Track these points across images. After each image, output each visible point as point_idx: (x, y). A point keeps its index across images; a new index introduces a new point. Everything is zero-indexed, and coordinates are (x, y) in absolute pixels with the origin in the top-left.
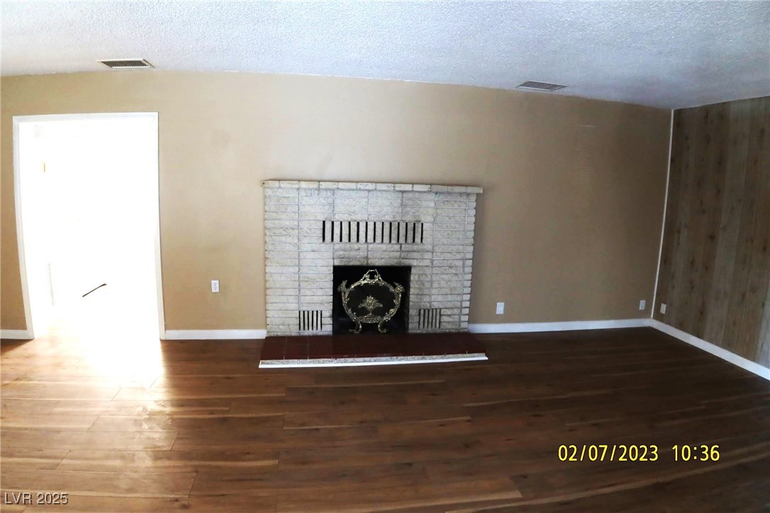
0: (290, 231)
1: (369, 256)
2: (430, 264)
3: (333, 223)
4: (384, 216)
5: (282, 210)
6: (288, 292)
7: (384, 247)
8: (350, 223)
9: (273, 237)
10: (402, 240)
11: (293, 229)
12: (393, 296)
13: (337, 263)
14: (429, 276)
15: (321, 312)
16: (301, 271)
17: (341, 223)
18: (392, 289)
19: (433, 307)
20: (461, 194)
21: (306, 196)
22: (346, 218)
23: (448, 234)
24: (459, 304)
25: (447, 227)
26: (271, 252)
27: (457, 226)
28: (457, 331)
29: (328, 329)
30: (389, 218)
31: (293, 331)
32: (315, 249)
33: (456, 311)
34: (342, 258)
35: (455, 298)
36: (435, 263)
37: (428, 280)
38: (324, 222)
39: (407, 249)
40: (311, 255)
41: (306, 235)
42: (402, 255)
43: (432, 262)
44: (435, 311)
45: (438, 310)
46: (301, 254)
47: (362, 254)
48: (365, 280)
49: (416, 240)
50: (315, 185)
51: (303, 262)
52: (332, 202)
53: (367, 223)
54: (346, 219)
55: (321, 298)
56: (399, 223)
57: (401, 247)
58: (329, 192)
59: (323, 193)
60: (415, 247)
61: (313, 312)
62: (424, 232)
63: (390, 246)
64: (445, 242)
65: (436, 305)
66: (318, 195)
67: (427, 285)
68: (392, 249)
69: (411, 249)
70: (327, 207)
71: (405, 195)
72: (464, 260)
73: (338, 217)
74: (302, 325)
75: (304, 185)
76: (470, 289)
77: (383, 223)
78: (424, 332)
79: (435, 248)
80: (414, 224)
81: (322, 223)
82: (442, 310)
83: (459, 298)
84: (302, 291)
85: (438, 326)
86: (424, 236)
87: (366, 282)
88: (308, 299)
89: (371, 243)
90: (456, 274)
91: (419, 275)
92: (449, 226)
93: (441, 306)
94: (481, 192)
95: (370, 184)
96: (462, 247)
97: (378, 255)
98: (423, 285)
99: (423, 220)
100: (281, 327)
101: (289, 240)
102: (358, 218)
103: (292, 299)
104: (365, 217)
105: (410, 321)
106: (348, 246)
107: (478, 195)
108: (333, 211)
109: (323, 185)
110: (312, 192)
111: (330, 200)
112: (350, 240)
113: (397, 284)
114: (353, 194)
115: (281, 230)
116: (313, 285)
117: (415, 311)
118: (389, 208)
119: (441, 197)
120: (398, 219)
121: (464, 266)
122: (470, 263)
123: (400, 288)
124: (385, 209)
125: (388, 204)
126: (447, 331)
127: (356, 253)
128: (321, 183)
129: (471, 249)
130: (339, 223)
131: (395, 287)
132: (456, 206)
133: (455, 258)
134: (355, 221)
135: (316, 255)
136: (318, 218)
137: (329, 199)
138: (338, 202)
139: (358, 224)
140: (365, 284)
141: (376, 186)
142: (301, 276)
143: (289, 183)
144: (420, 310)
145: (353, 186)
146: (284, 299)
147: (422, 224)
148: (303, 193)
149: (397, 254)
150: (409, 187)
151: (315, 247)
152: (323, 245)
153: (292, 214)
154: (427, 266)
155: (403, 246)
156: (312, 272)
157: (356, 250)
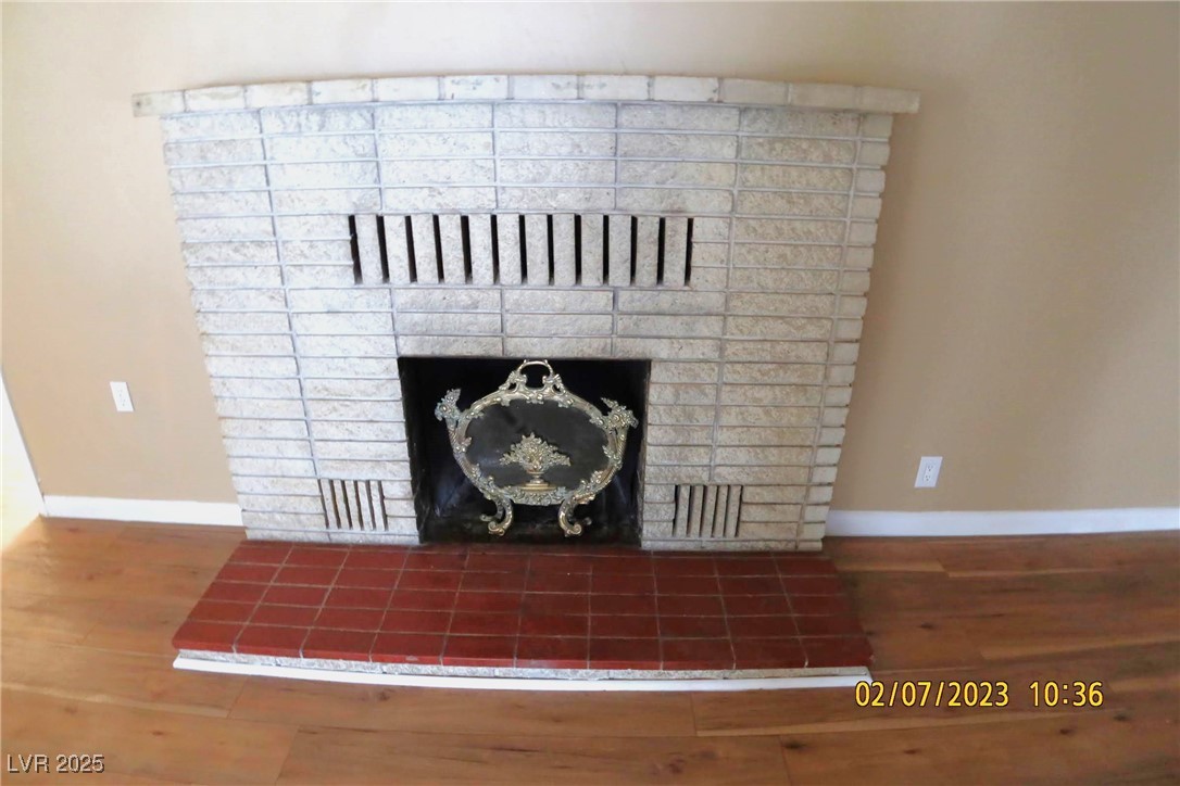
0: (252, 250)
1: (509, 329)
2: (715, 356)
3: (380, 220)
4: (554, 193)
5: (221, 186)
6: (277, 429)
7: (556, 298)
8: (436, 219)
9: (209, 272)
10: (619, 271)
11: (260, 244)
12: (599, 438)
13: (409, 349)
14: (710, 391)
15: (380, 483)
16: (304, 373)
17: (408, 219)
18: (595, 416)
19: (719, 481)
20: (836, 113)
21: (284, 134)
22: (421, 205)
23: (782, 256)
24: (802, 477)
25: (779, 231)
26: (211, 316)
27: (812, 227)
28: (791, 546)
29: (404, 528)
30: (567, 202)
31: (311, 529)
32: (337, 306)
33: (791, 494)
34: (423, 334)
35: (793, 456)
36: (730, 350)
37: (706, 401)
38: (352, 219)
39: (637, 306)
40: (324, 324)
41: (302, 261)
42: (620, 326)
43: (721, 350)
44: (724, 491)
45: (735, 492)
46: (295, 321)
47: (486, 321)
48: (513, 391)
49: (667, 275)
50: (298, 96)
51: (306, 346)
52: (369, 149)
53: (494, 219)
54: (422, 207)
55: (374, 447)
56: (606, 219)
57: (614, 299)
58: (354, 115)
59: (338, 121)
60: (664, 300)
61: (356, 483)
62: (696, 249)
63: (576, 295)
64: (771, 284)
65: (727, 475)
66: (322, 127)
67: (703, 418)
68: (586, 305)
69: (649, 308)
70: (355, 168)
71: (625, 117)
72: (830, 342)
73: (395, 206)
74: (331, 515)
75: (260, 96)
76: (842, 432)
77: (550, 218)
78: (690, 547)
79: (735, 302)
80: (662, 222)
81: (346, 222)
82: (748, 492)
83: (805, 457)
84: (317, 428)
85: (731, 530)
86: (695, 261)
87: (516, 394)
88: (337, 450)
89: (512, 287)
90: (802, 387)
91: (677, 387)
92: (785, 227)
93: (744, 479)
94: (914, 107)
95: (488, 81)
96: (827, 300)
97: (540, 324)
98: (690, 417)
99: (693, 206)
100: (278, 517)
101: (253, 278)
102: (465, 201)
103: (292, 449)
104: (487, 200)
105: (646, 516)
106: (437, 295)
107: (898, 118)
108: (378, 179)
109: (325, 92)
110: (303, 117)
111: (364, 144)
112: (441, 275)
113: (610, 404)
114: (440, 118)
115: (227, 250)
116: (342, 410)
117: (662, 491)
118: (570, 165)
119: (760, 124)
120: (605, 204)
121: (828, 364)
122: (850, 352)
123: (621, 417)
124: (556, 168)
125: (565, 150)
126: (761, 546)
127: (465, 318)
128: (317, 86)
129: (858, 307)
130: (402, 220)
131: (605, 411)
132: (815, 156)
133: (798, 335)
134: (454, 212)
135: (341, 324)
136: (333, 207)
137: (362, 141)
138: (389, 148)
139: (465, 221)
140: (512, 402)
141: (510, 88)
142: (307, 385)
143: (213, 96)
144: (677, 488)
145: (428, 89)
146: (270, 448)
147: (690, 222)
148: (271, 125)
149: (604, 322)
150: (634, 89)
151: (337, 300)
152: (356, 293)
153: (252, 197)
154: (706, 361)
155: (624, 296)
156: (338, 374)
157: (466, 309)
